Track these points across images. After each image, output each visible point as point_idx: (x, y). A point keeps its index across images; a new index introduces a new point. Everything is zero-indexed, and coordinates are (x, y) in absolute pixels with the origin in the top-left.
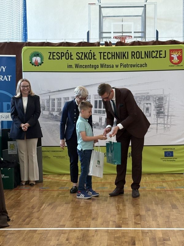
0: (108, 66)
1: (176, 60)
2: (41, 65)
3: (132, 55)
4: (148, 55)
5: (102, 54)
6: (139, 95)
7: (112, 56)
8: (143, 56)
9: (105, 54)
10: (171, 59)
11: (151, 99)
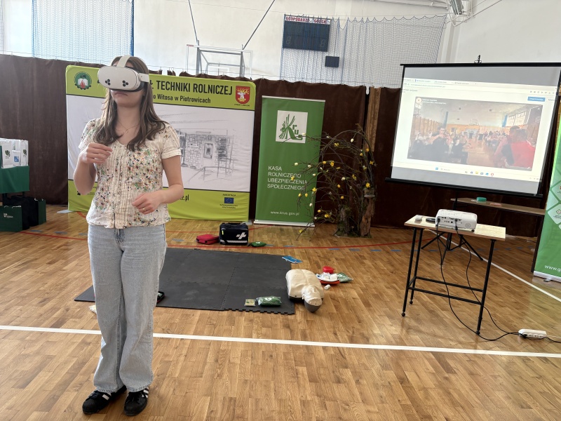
0: (167, 98)
1: (242, 98)
2: (88, 88)
3: (194, 88)
4: (212, 89)
5: (160, 83)
6: (200, 134)
7: (172, 86)
8: (207, 90)
9: (164, 84)
10: (238, 96)
11: (213, 139)
